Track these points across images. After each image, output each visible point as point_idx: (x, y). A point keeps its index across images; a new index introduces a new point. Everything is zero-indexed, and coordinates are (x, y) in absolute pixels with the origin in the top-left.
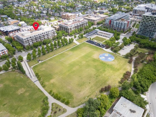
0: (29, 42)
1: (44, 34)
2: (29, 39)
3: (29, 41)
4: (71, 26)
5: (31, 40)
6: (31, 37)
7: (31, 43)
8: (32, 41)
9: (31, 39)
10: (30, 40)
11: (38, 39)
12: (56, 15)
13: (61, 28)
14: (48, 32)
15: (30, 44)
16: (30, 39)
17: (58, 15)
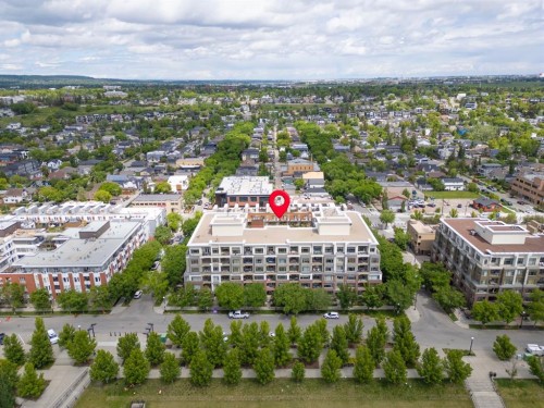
0: (208, 268)
1: (300, 254)
2: (213, 256)
3: (211, 265)
4: (509, 262)
5: (220, 265)
6: (225, 250)
7: (216, 278)
8: (223, 268)
9: (223, 260)
10: (215, 260)
11: (260, 269)
12: (487, 172)
13: (440, 243)
14: (330, 249)
15: (209, 278)
16: (219, 255)
17: (501, 174)
